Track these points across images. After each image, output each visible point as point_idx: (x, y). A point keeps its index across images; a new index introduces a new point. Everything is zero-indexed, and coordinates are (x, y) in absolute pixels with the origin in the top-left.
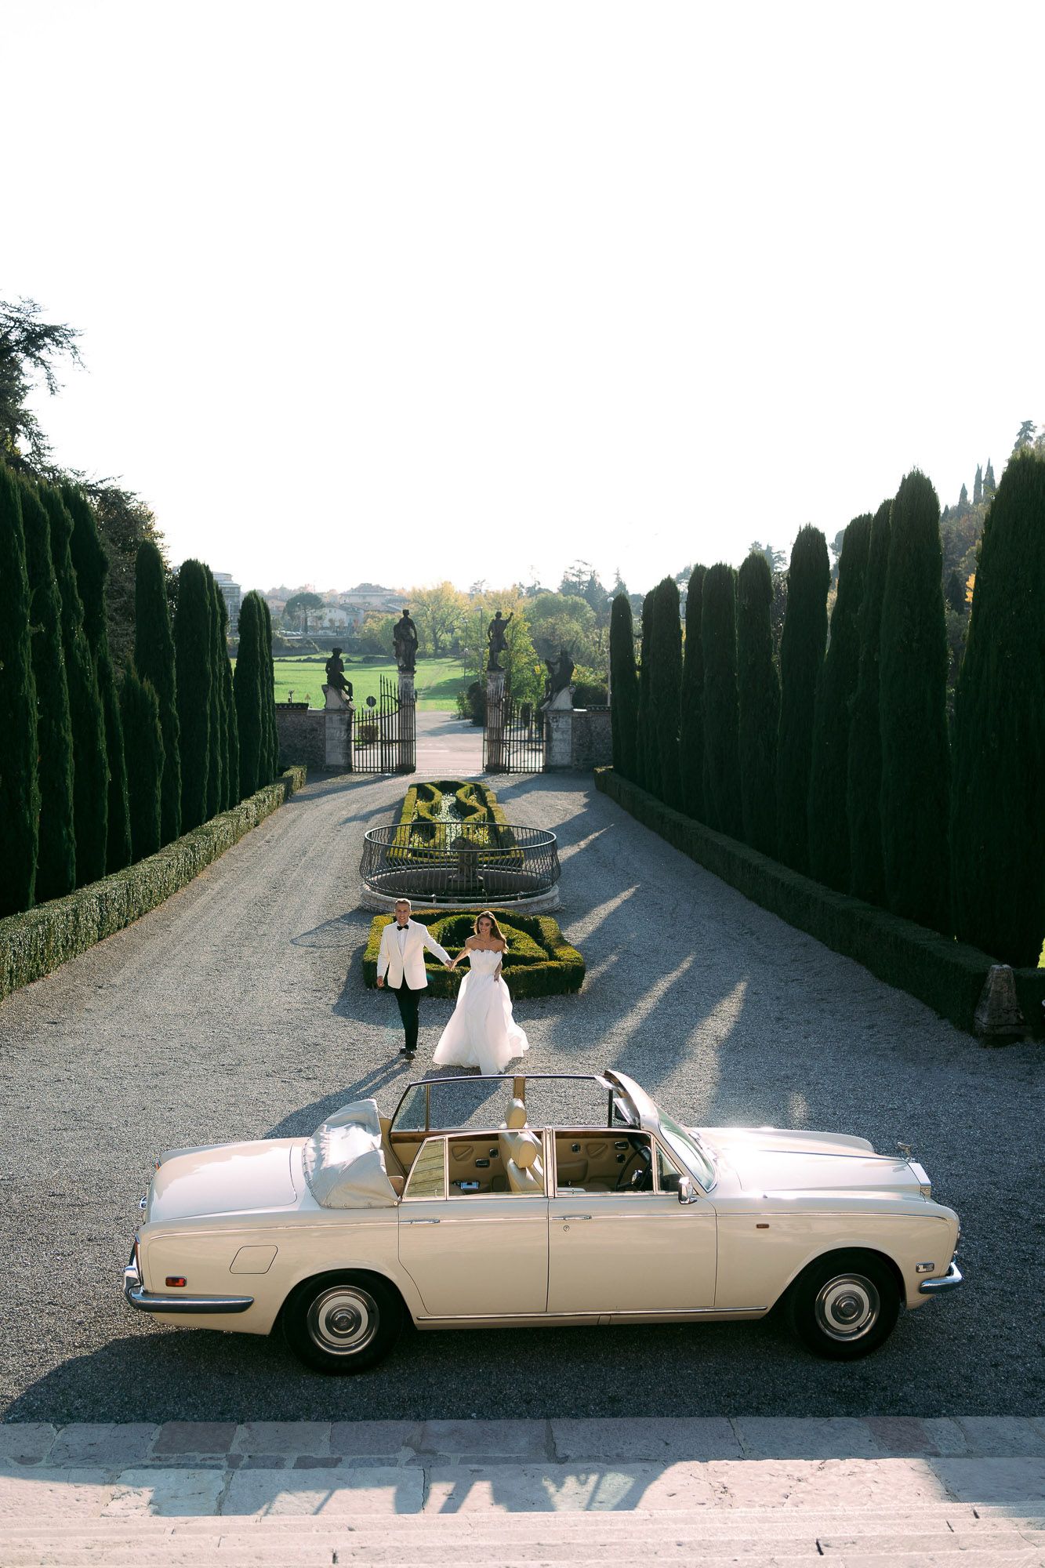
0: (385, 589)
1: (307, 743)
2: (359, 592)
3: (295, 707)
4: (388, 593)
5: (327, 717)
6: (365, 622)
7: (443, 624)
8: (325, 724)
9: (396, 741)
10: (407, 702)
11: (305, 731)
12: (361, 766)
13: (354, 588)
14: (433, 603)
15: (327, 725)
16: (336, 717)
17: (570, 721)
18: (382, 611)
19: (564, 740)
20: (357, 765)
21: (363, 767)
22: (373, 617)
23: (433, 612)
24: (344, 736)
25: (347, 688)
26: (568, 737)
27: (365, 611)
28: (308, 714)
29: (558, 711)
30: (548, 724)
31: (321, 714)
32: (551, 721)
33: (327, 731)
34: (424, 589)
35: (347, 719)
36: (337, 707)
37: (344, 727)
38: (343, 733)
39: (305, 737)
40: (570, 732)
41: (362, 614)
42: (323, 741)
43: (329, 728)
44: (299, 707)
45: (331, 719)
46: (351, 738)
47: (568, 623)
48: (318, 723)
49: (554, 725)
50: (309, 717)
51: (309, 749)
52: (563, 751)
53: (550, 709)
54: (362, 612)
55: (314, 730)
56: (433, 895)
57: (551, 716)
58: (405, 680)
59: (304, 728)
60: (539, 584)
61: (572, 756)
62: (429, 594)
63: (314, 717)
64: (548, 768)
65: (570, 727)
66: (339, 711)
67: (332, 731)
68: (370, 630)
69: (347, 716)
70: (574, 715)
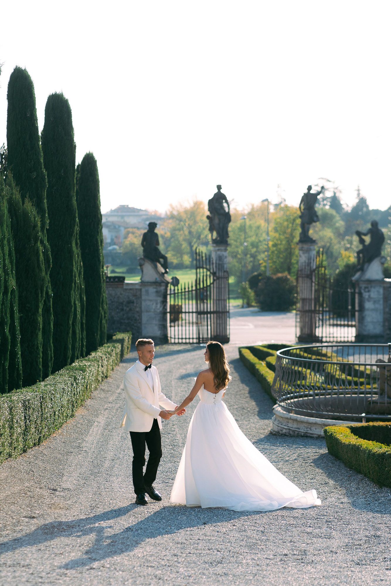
0: (140, 210)
1: (124, 315)
2: (118, 212)
3: (112, 280)
4: (144, 213)
5: (143, 290)
6: (126, 237)
7: (199, 238)
8: (141, 297)
9: (210, 313)
10: (221, 274)
11: (122, 303)
12: (177, 337)
13: (113, 209)
14: (189, 219)
15: (143, 297)
16: (152, 290)
17: (381, 291)
18: (141, 228)
19: (375, 310)
20: (173, 336)
21: (179, 338)
22: (133, 233)
23: (190, 227)
24: (159, 308)
25: (162, 260)
26: (380, 306)
27: (125, 228)
28: (125, 287)
29: (370, 282)
30: (360, 294)
31: (137, 287)
32: (363, 291)
33: (143, 304)
34: (181, 206)
35: (163, 291)
36: (152, 279)
37: (160, 299)
38: (159, 306)
39: (122, 310)
40: (381, 302)
41: (123, 231)
42: (140, 313)
43: (145, 300)
44: (116, 280)
45: (147, 292)
46: (166, 309)
47: (320, 231)
48: (135, 296)
49: (366, 295)
50: (126, 289)
51: (126, 321)
52: (375, 320)
53: (363, 279)
54: (122, 229)
55: (130, 302)
56: (364, 415)
57: (363, 286)
58: (219, 253)
59: (121, 301)
60: (285, 200)
61: (384, 326)
62: (186, 212)
63: (131, 289)
64: (359, 338)
65: (382, 296)
66: (156, 283)
67: (148, 303)
68: (132, 244)
69: (163, 288)
70: (385, 285)
